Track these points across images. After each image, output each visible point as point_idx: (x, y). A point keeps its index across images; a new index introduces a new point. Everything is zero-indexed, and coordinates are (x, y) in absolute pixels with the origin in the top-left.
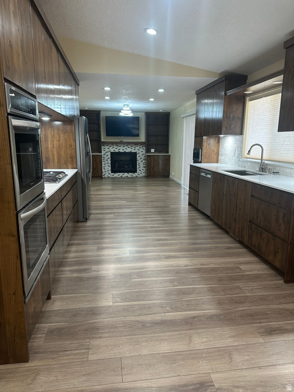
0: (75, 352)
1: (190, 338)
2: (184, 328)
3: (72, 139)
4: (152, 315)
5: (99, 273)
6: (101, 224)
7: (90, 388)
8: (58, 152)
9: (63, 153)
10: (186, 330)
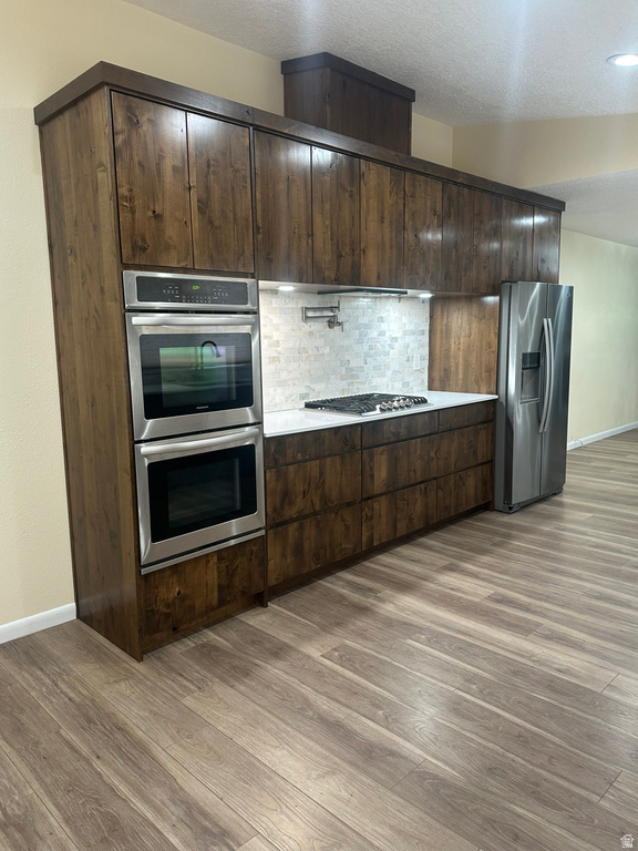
0: (186, 683)
1: (328, 773)
2: (347, 756)
3: (492, 332)
4: (337, 705)
5: (379, 604)
6: (534, 526)
7: (135, 727)
8: (465, 359)
9: (473, 360)
10: (344, 760)
